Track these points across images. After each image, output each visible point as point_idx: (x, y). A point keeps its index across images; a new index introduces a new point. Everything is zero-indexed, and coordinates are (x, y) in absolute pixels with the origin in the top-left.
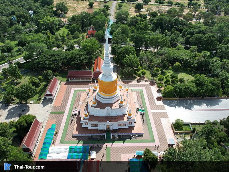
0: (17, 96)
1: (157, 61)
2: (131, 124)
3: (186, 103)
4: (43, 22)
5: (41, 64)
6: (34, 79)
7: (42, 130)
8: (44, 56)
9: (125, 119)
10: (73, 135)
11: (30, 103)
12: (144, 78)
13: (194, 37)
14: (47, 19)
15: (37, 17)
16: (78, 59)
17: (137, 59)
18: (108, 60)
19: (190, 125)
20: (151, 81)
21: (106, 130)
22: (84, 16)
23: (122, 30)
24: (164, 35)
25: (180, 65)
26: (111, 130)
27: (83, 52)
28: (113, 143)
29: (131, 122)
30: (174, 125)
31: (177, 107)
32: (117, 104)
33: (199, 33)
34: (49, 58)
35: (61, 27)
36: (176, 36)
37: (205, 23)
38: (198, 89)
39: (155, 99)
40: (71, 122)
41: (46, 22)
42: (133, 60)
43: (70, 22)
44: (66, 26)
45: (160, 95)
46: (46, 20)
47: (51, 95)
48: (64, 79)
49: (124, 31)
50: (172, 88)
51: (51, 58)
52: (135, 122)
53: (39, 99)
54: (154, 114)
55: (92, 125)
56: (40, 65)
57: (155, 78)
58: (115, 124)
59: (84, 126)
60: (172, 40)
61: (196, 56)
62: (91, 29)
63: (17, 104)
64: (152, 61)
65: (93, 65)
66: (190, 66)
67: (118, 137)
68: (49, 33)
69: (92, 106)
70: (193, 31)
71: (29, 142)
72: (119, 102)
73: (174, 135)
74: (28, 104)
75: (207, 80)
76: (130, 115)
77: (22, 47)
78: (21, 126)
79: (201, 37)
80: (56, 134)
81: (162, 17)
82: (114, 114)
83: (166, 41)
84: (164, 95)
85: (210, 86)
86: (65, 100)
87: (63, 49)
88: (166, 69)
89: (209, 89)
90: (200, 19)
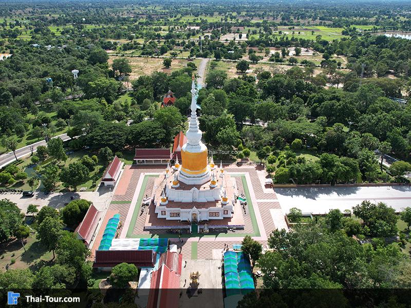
0: (63, 178)
1: (267, 137)
2: (227, 214)
3: (308, 192)
4: (95, 85)
5: (96, 139)
6: (86, 157)
7: (100, 223)
8: (100, 129)
9: (219, 205)
10: (144, 227)
11: (81, 191)
12: (247, 160)
13: (324, 104)
14: (101, 81)
15: (86, 79)
16: (150, 134)
17: (238, 133)
18: (195, 126)
19: (312, 216)
20: (258, 164)
21: (191, 221)
22: (158, 78)
23: (216, 97)
24: (280, 104)
25: (301, 142)
26: (198, 221)
27: (157, 124)
28: (201, 237)
29: (227, 211)
30: (288, 216)
31: (294, 196)
32: (207, 186)
33: (331, 99)
34: (107, 132)
35: (120, 95)
36: (297, 105)
37: (345, 89)
38: (324, 171)
39: (263, 187)
40: (142, 214)
41: (99, 85)
42: (232, 134)
43: (135, 87)
44: (128, 93)
45: (270, 180)
46: (99, 82)
47: (111, 180)
48: (128, 162)
49: (219, 98)
50: (287, 170)
51: (110, 131)
52: (233, 213)
53: (94, 186)
54: (260, 204)
55: (172, 215)
56: (94, 141)
57: (263, 160)
58: (204, 212)
59: (160, 216)
60: (292, 110)
61: (324, 131)
62: (169, 96)
63: (60, 191)
64: (259, 138)
65: (172, 145)
66: (316, 143)
67: (208, 230)
68: (104, 101)
69: (172, 188)
70: (323, 98)
71: (84, 231)
72: (210, 183)
73: (289, 228)
74: (77, 192)
75: (338, 160)
76: (225, 199)
77: (63, 120)
78: (72, 212)
79: (333, 105)
80: (120, 227)
81: (276, 78)
82: (202, 199)
83: (282, 110)
84: (276, 181)
85: (342, 166)
86: (132, 187)
87: (127, 122)
88: (280, 150)
89: (340, 170)
90: (338, 83)
